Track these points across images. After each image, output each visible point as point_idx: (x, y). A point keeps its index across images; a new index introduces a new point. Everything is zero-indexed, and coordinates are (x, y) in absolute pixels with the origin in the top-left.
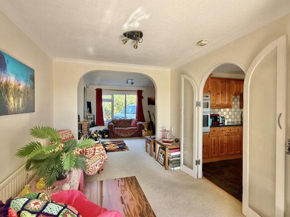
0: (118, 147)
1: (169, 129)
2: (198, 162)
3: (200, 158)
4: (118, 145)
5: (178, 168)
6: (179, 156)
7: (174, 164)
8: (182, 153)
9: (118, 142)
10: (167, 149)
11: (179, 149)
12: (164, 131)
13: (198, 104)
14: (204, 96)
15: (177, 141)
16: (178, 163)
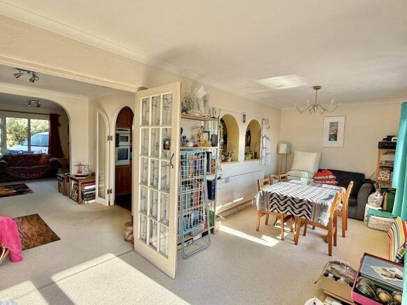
0: (15, 191)
1: (85, 163)
2: (110, 192)
3: (112, 187)
4: (16, 189)
5: (94, 201)
6: (94, 189)
7: (89, 197)
8: (96, 186)
9: (15, 186)
10: (80, 183)
11: (94, 183)
12: (80, 165)
13: (110, 138)
14: (116, 130)
15: (93, 174)
16: (93, 196)
